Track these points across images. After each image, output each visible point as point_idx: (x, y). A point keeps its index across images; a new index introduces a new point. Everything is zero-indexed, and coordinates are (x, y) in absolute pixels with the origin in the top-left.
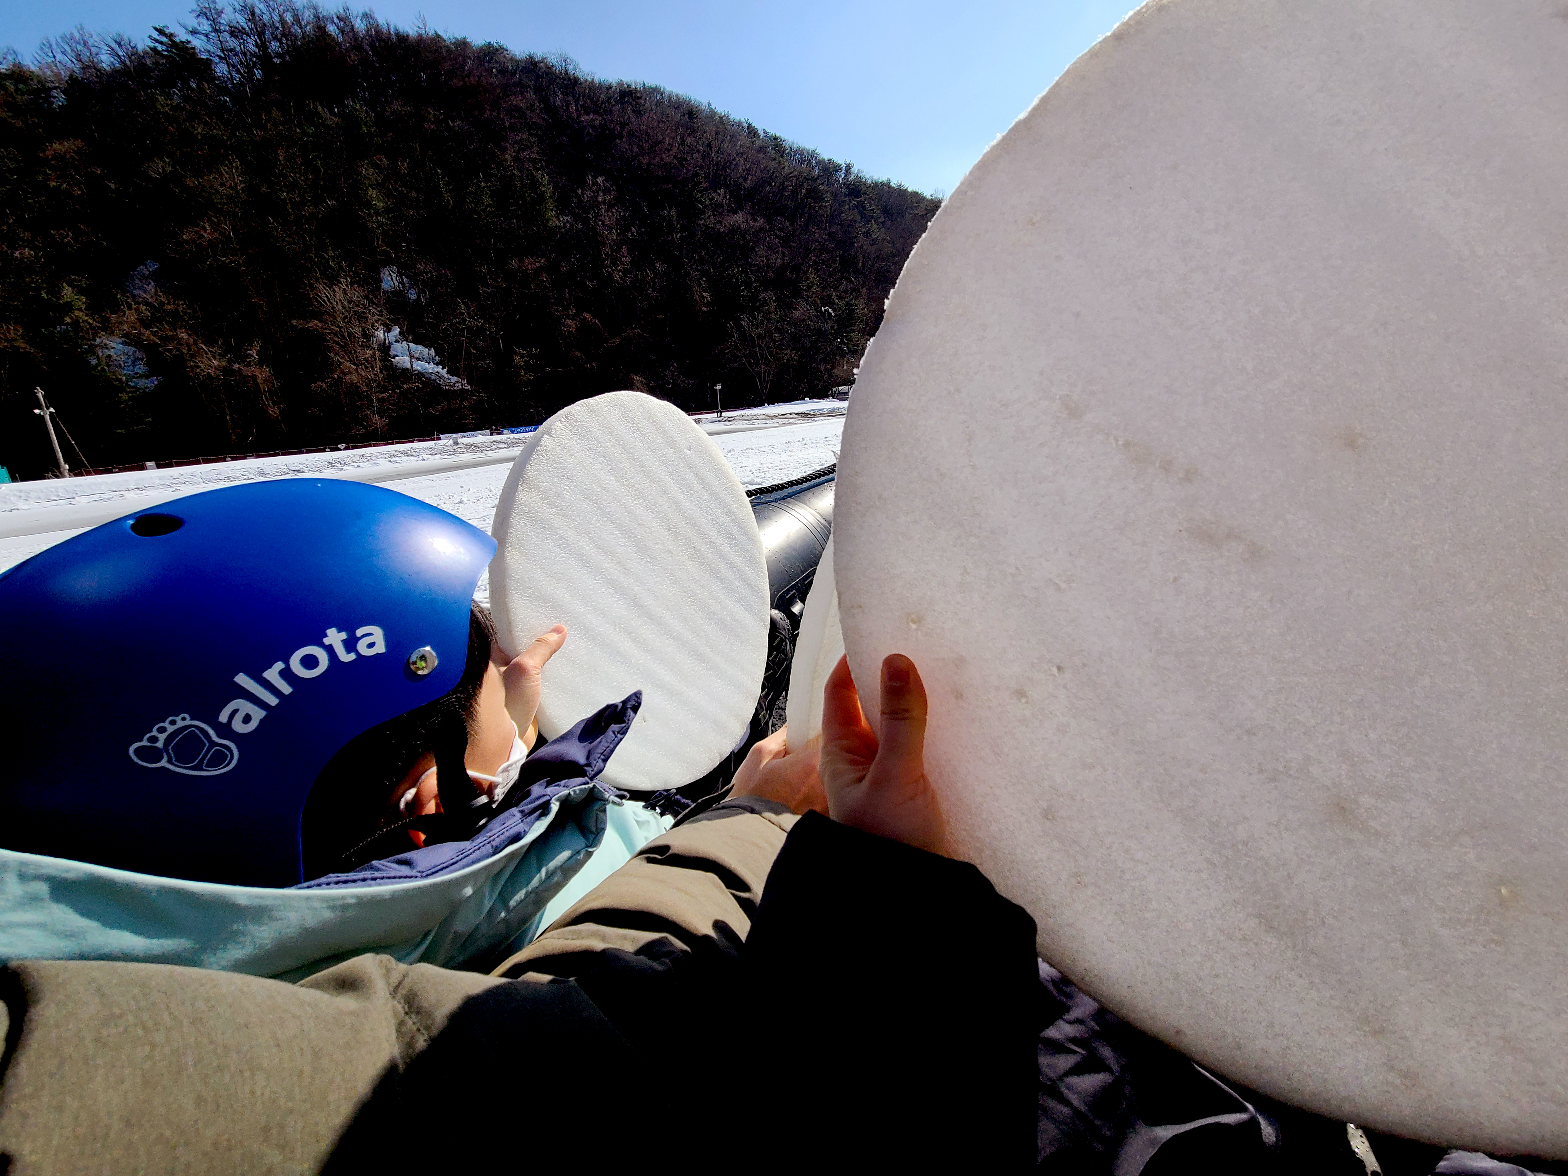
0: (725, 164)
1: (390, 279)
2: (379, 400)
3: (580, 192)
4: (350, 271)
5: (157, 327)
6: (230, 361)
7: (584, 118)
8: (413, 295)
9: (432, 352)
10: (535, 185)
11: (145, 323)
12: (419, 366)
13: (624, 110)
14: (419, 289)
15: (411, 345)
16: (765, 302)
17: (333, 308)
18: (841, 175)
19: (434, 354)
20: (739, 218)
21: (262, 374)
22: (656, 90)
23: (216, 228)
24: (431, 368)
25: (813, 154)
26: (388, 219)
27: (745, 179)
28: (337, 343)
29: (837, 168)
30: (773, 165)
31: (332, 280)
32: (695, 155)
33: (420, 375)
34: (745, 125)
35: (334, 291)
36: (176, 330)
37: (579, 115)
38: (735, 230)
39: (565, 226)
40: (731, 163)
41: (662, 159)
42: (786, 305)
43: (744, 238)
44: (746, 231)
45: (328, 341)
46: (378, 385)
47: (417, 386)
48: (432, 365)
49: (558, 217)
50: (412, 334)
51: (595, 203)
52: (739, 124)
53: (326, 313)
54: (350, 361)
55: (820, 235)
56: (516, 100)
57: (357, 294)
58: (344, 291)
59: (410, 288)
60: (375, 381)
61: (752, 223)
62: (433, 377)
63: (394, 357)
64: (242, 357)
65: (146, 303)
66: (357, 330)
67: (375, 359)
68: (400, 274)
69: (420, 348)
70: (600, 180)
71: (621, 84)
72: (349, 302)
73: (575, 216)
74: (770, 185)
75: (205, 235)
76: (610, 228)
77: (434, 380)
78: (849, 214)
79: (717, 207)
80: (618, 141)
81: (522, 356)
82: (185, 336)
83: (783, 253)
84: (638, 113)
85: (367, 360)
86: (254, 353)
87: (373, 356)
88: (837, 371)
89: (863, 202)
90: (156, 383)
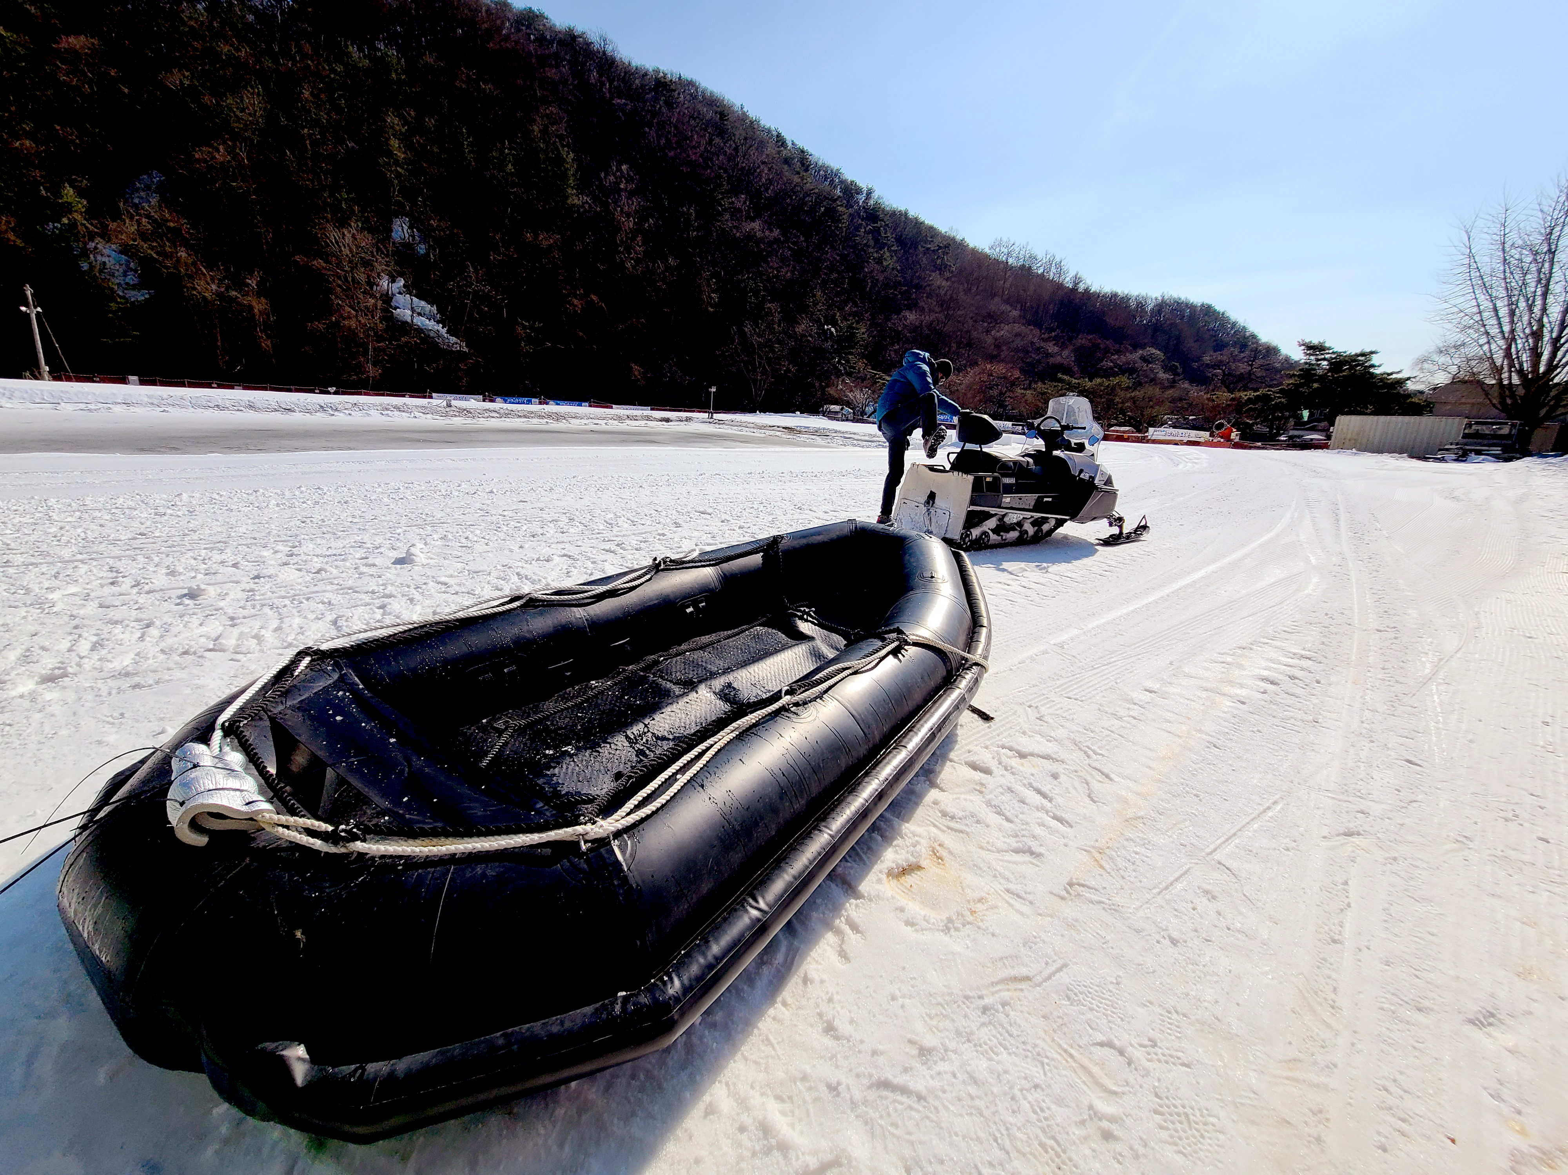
0: (749, 170)
1: (401, 230)
2: (374, 349)
3: (603, 175)
4: (363, 216)
5: (157, 242)
6: (228, 288)
7: (617, 101)
8: (422, 249)
9: (434, 309)
10: (560, 161)
11: (143, 235)
12: (420, 321)
13: (656, 99)
14: (429, 245)
15: (415, 299)
16: (770, 313)
17: (341, 251)
18: (861, 198)
19: (435, 312)
20: (756, 225)
21: (259, 305)
22: (691, 83)
23: (230, 151)
24: (431, 325)
25: (837, 174)
26: (406, 170)
27: (767, 189)
28: (339, 286)
29: (859, 191)
30: (796, 179)
31: (342, 223)
32: (721, 157)
33: (419, 330)
34: (775, 133)
35: (344, 234)
36: (176, 248)
37: (612, 98)
38: (750, 236)
39: (583, 206)
40: (755, 171)
41: (688, 156)
42: (790, 319)
43: (758, 247)
44: (762, 240)
45: (330, 282)
46: (376, 333)
47: (415, 342)
48: (432, 323)
49: (577, 196)
50: (416, 289)
51: (615, 189)
52: (769, 131)
53: (333, 254)
54: (350, 307)
55: (831, 255)
56: (551, 73)
57: (366, 240)
58: (353, 236)
59: (420, 243)
60: (373, 329)
61: (767, 233)
62: (432, 334)
63: (395, 309)
64: (240, 285)
65: (148, 216)
66: (362, 277)
67: (376, 309)
68: (411, 227)
69: (423, 303)
70: (624, 167)
71: (657, 71)
72: (357, 247)
73: (595, 199)
74: (791, 197)
75: (217, 156)
76: (628, 215)
77: (433, 338)
78: (863, 238)
79: (735, 213)
80: (647, 129)
81: (524, 327)
82: (184, 255)
83: (794, 267)
84: (670, 104)
85: (366, 307)
86: (253, 283)
87: (375, 305)
88: (831, 391)
89: (879, 228)
90: (147, 296)
